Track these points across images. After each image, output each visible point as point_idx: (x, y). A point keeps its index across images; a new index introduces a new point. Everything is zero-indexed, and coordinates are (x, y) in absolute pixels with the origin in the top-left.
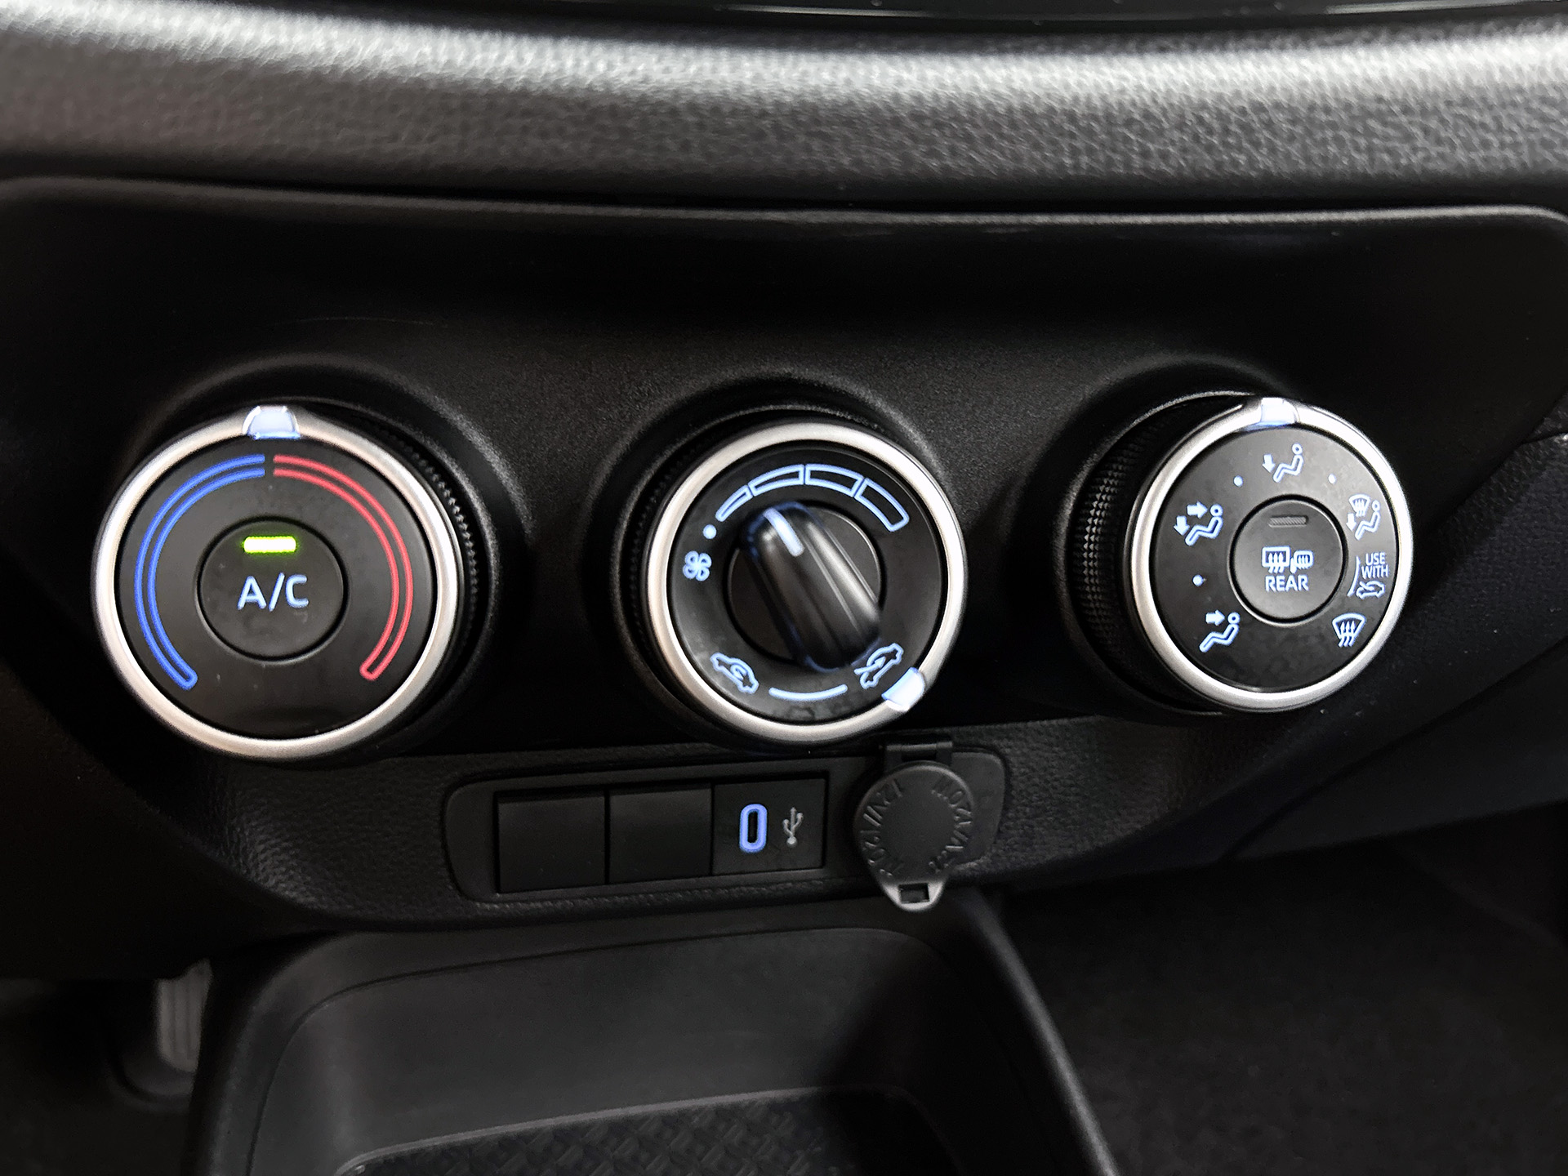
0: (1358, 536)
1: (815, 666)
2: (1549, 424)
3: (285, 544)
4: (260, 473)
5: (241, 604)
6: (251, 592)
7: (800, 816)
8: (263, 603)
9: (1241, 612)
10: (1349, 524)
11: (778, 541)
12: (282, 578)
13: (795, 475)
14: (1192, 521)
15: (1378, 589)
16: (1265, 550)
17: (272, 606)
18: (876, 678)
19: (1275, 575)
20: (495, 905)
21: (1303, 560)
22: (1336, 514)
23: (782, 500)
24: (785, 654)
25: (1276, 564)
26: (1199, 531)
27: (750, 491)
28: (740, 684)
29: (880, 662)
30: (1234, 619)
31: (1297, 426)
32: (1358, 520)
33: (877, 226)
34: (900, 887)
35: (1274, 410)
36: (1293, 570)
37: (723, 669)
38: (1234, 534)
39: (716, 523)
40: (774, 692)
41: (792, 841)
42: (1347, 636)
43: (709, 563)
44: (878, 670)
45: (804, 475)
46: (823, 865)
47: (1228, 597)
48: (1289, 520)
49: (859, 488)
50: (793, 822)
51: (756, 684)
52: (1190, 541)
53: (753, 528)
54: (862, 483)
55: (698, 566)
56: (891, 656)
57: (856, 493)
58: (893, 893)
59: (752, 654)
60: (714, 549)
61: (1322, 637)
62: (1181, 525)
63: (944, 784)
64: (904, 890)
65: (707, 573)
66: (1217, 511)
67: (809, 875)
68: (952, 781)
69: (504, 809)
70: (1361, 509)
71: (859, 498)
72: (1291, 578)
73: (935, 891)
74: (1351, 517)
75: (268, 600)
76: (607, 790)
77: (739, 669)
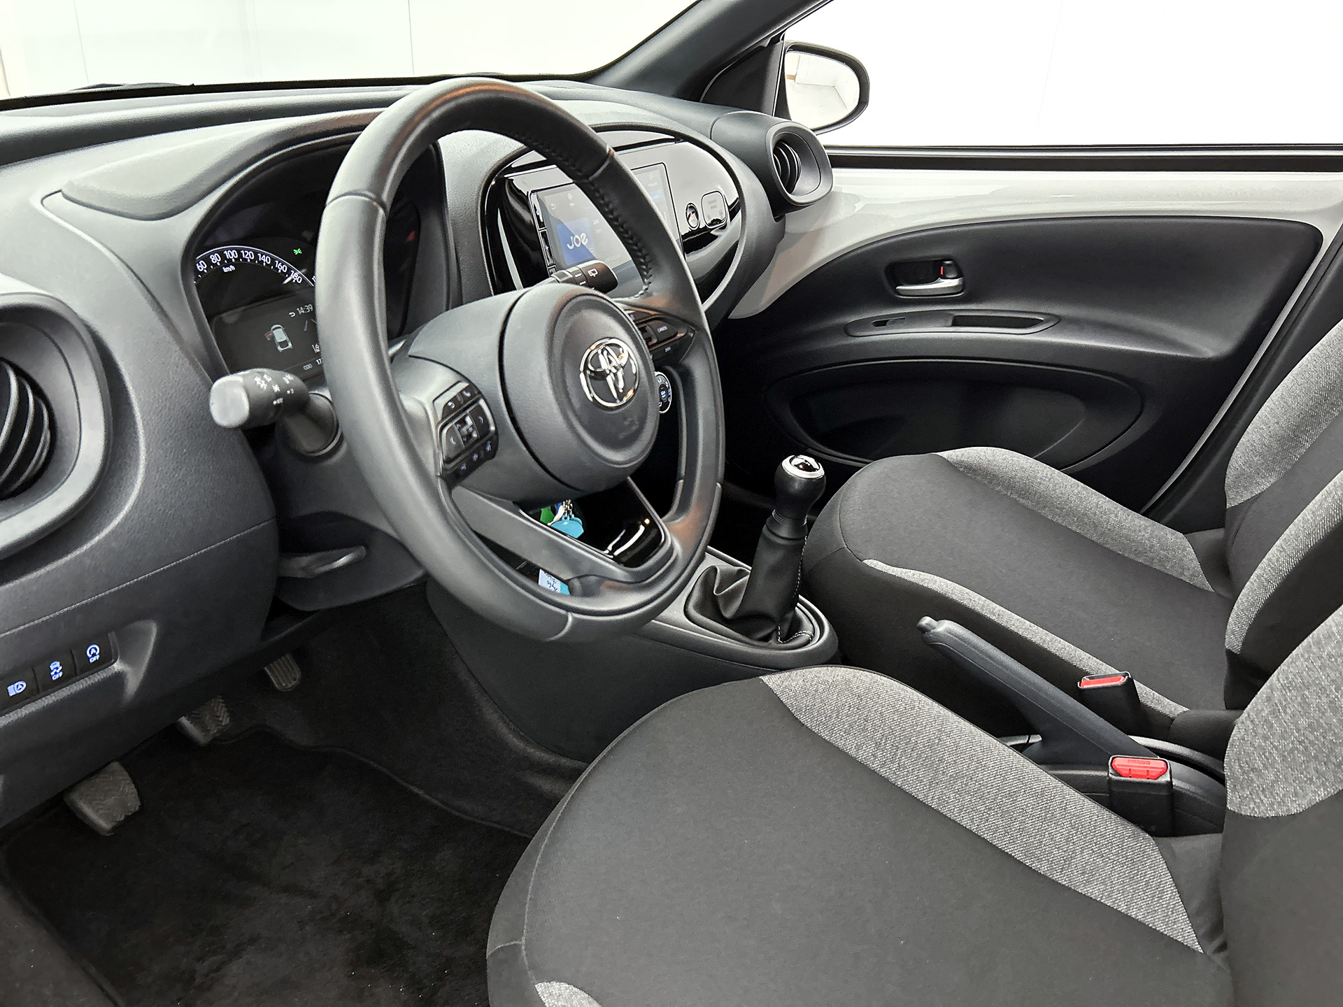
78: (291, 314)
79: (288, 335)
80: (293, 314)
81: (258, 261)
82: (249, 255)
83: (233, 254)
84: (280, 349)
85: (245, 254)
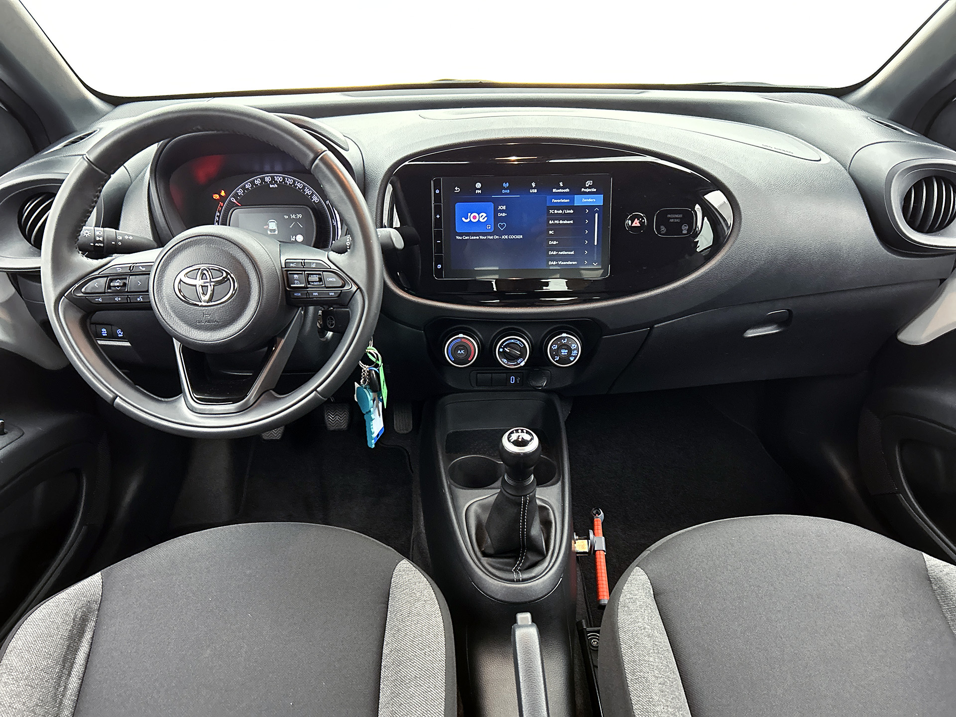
1: (513, 361)
4: (461, 340)
5: (459, 353)
13: (511, 341)
15: (577, 355)
16: (562, 350)
19: (564, 353)
20: (476, 388)
24: (510, 359)
28: (507, 363)
31: (567, 337)
35: (564, 335)
37: (504, 361)
38: (559, 348)
40: (510, 363)
42: (572, 360)
44: (519, 361)
47: (558, 355)
48: (566, 347)
52: (554, 349)
55: (502, 350)
56: (521, 359)
57: (518, 343)
59: (507, 359)
61: (570, 360)
62: (553, 347)
66: (556, 346)
69: (478, 375)
70: (575, 346)
72: (566, 353)
74: (573, 347)
76: (492, 373)
78: (285, 216)
79: (278, 227)
80: (286, 217)
81: (294, 185)
82: (289, 181)
83: (279, 179)
84: (269, 232)
85: (288, 180)
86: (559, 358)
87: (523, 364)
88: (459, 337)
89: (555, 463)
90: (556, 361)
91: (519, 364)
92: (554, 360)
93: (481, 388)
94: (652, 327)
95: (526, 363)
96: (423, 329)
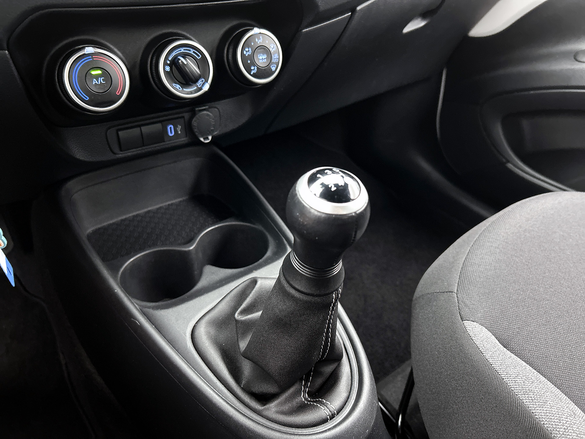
0: (273, 51)
1: (191, 83)
2: (300, 29)
3: (99, 72)
4: (92, 59)
5: (94, 84)
6: (95, 82)
7: (180, 127)
8: (97, 83)
9: (257, 66)
10: (271, 50)
11: (182, 61)
12: (100, 78)
13: (181, 50)
14: (246, 51)
15: (277, 60)
16: (258, 56)
17: (99, 83)
18: (201, 85)
19: (261, 60)
20: (121, 155)
21: (265, 57)
22: (268, 48)
23: (180, 54)
24: (184, 83)
25: (261, 58)
26: (248, 53)
27: (174, 54)
28: (179, 89)
29: (201, 82)
30: (256, 68)
31: (260, 33)
32: (272, 49)
33: (191, 6)
34: (204, 138)
35: (256, 30)
36: (263, 58)
37: (175, 87)
38: (253, 53)
39: (169, 60)
40: (185, 90)
41: (180, 132)
42: (273, 69)
43: (169, 68)
44: (201, 84)
45: (182, 50)
46: (186, 136)
47: (254, 64)
48: (261, 50)
49: (192, 52)
50: (179, 127)
51: (181, 89)
52: (247, 55)
53: (176, 60)
54: (192, 50)
55: (168, 69)
56: (202, 81)
57: (191, 52)
58: (202, 139)
59: (179, 83)
60: (170, 65)
61: (269, 69)
62: (245, 53)
63: (208, 115)
64: (204, 139)
65: (169, 70)
66: (250, 49)
67: (184, 140)
68: (209, 115)
69: (120, 133)
70: (272, 47)
71: (192, 53)
72: (263, 60)
73: (210, 138)
74: (271, 48)
75: (98, 82)
76: (140, 126)
77: (178, 86)
86: (258, 68)
87: (206, 87)
88: (84, 54)
89: (259, 227)
90: (254, 76)
91: (200, 89)
92: (250, 74)
93: (129, 153)
94: (353, 11)
95: (211, 86)
96: (5, 46)
